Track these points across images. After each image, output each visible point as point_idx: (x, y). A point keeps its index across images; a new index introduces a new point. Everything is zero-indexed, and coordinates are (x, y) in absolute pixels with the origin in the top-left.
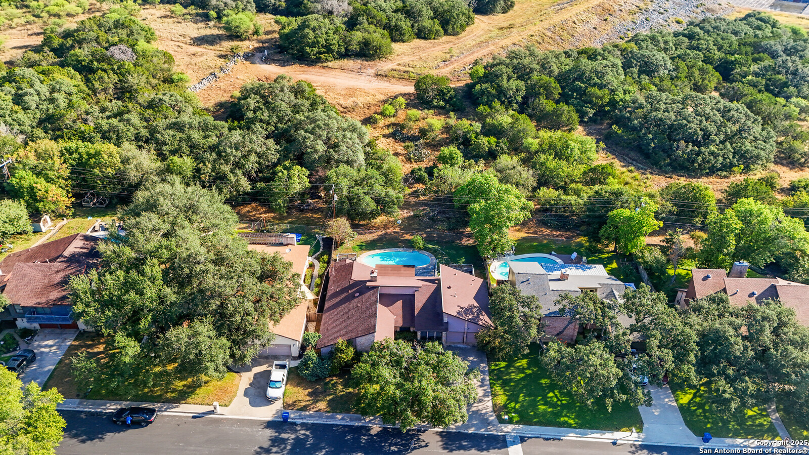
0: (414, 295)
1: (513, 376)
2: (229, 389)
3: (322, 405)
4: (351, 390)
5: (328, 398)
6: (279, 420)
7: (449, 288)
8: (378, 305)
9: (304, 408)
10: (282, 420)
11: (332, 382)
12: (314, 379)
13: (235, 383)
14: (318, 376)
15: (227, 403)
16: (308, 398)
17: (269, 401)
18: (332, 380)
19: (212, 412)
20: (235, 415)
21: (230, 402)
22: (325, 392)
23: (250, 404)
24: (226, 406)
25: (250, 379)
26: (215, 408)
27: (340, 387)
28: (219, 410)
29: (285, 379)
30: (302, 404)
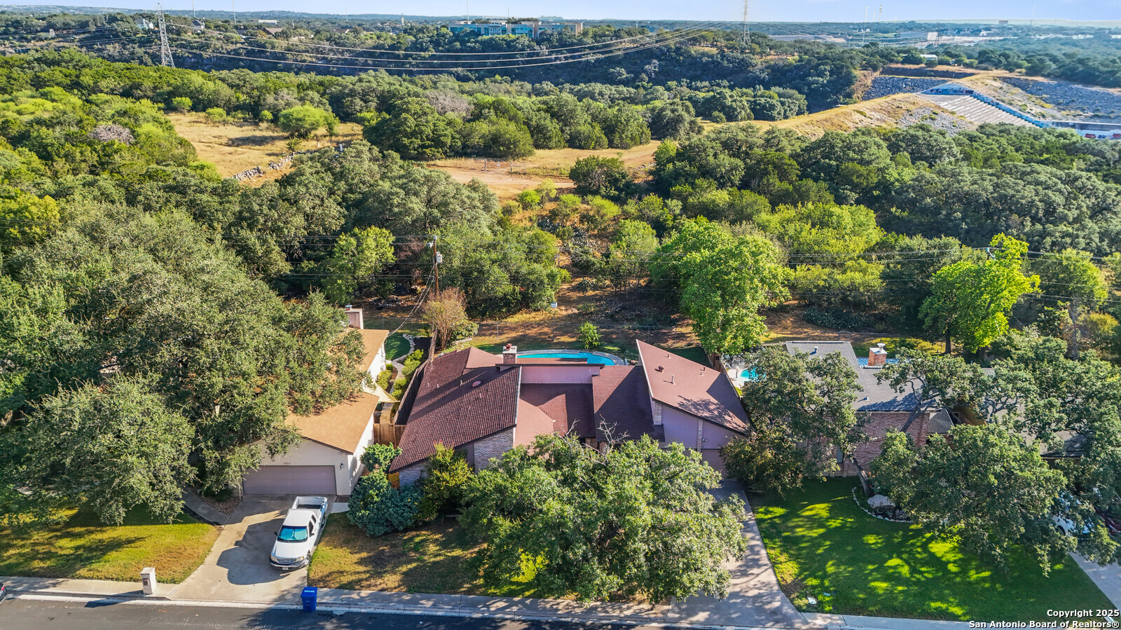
0: (591, 385)
2: (189, 551)
3: (391, 580)
4: (457, 552)
5: (404, 569)
6: (295, 607)
7: (660, 369)
9: (350, 586)
10: (300, 607)
11: (417, 540)
12: (382, 530)
13: (207, 540)
14: (389, 523)
15: (177, 576)
16: (362, 568)
17: (277, 569)
18: (418, 536)
19: (139, 594)
20: (192, 599)
21: (186, 574)
22: (399, 558)
23: (232, 579)
24: (174, 581)
25: (239, 533)
26: (146, 581)
27: (432, 548)
28: (155, 588)
29: (316, 527)
30: (345, 579)
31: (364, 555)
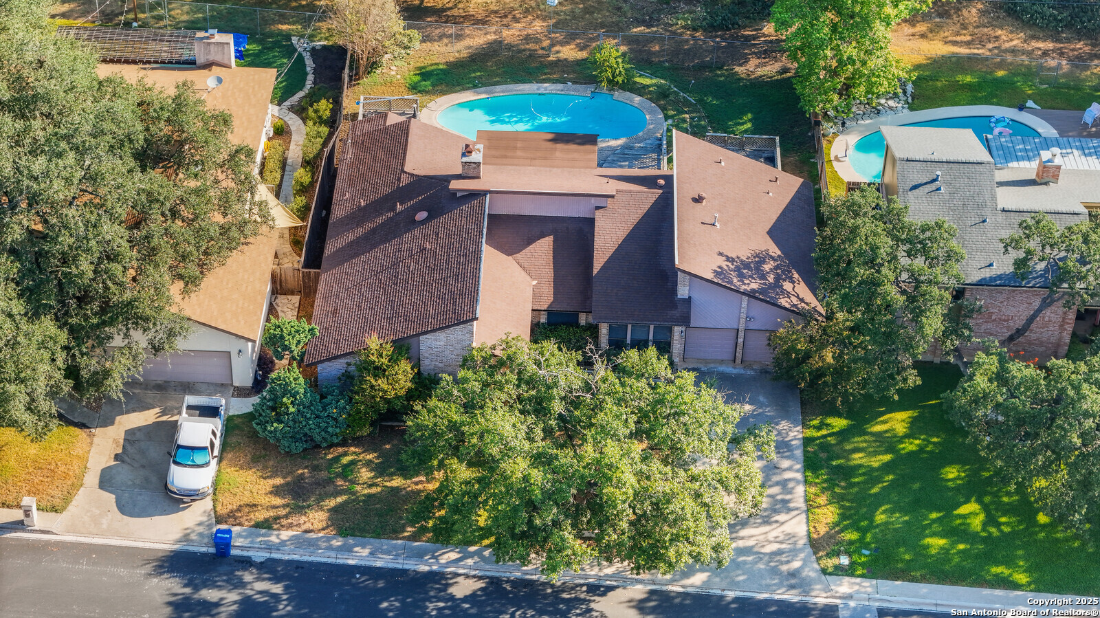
0: (591, 222)
1: (858, 458)
2: (62, 468)
3: (316, 518)
4: (397, 482)
5: (331, 503)
6: (204, 550)
7: (698, 200)
8: (485, 247)
9: (266, 525)
10: (212, 550)
11: (345, 460)
12: (300, 447)
13: (78, 451)
14: (308, 438)
15: (57, 502)
16: (278, 501)
17: (176, 500)
18: (345, 454)
19: (19, 525)
20: (81, 533)
21: (67, 500)
22: (323, 488)
23: (123, 508)
24: (54, 509)
25: (116, 441)
26: (27, 513)
27: (365, 474)
28: (39, 520)
29: (217, 443)
30: (261, 516)
31: (279, 481)
